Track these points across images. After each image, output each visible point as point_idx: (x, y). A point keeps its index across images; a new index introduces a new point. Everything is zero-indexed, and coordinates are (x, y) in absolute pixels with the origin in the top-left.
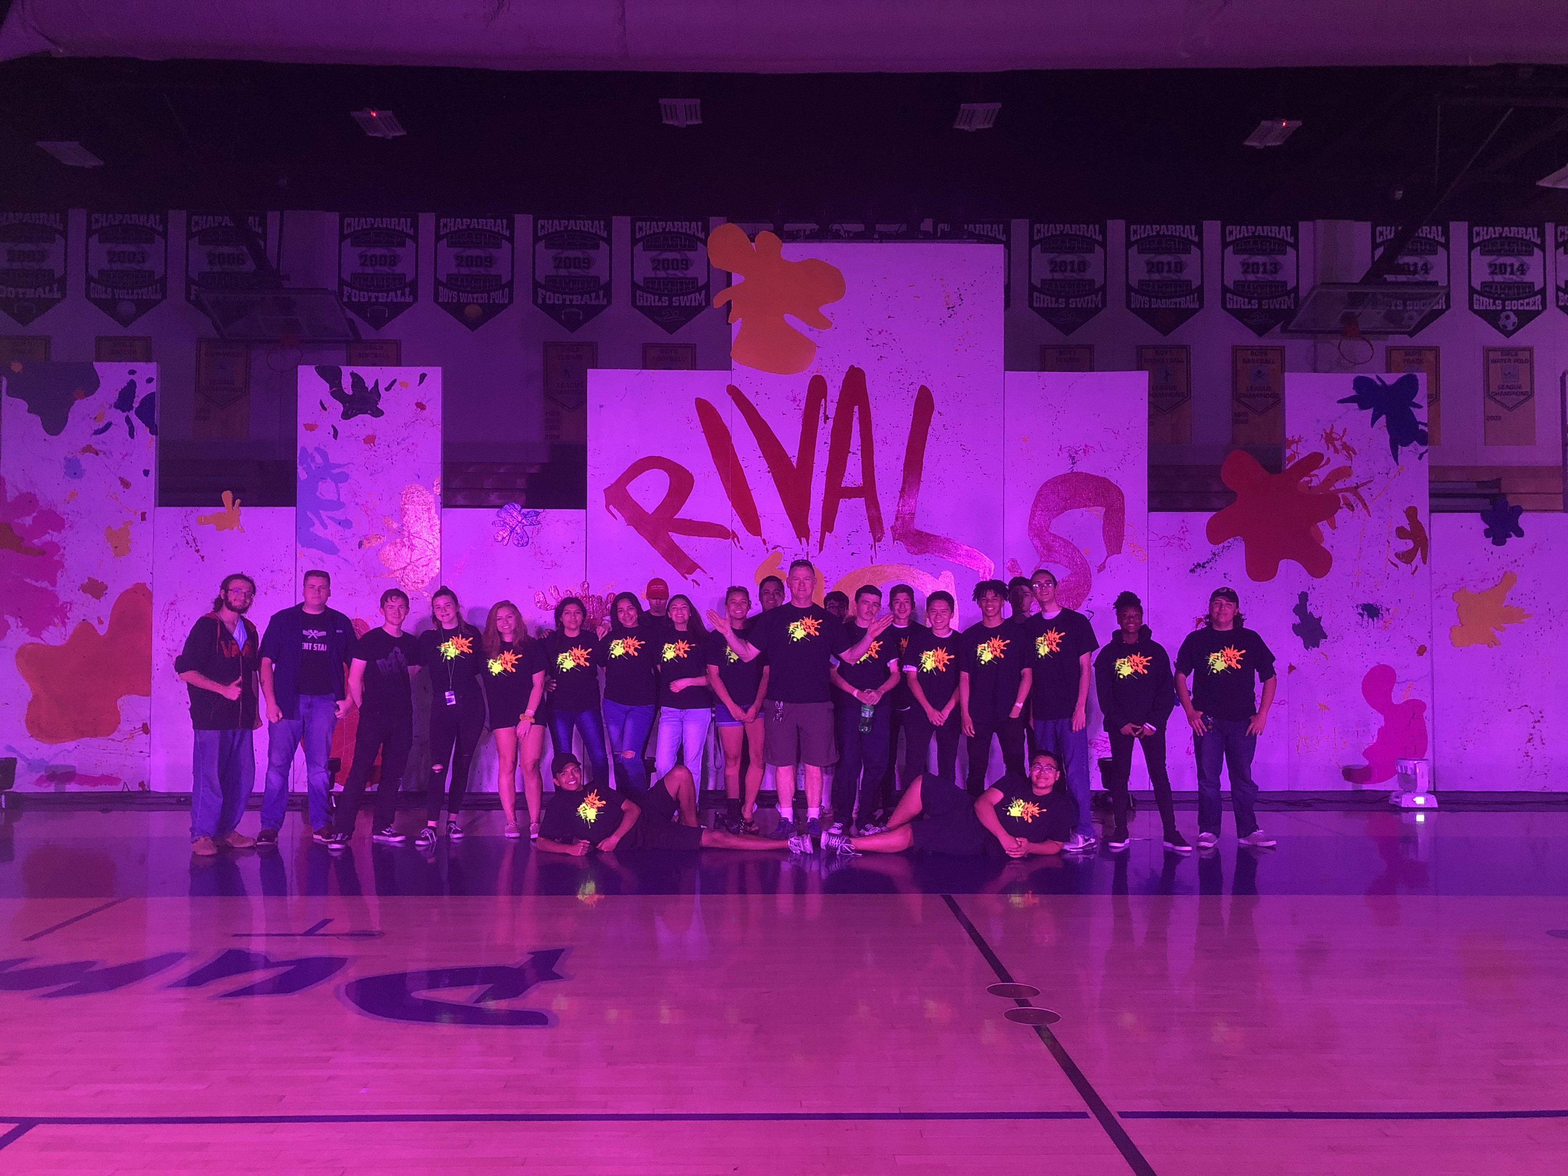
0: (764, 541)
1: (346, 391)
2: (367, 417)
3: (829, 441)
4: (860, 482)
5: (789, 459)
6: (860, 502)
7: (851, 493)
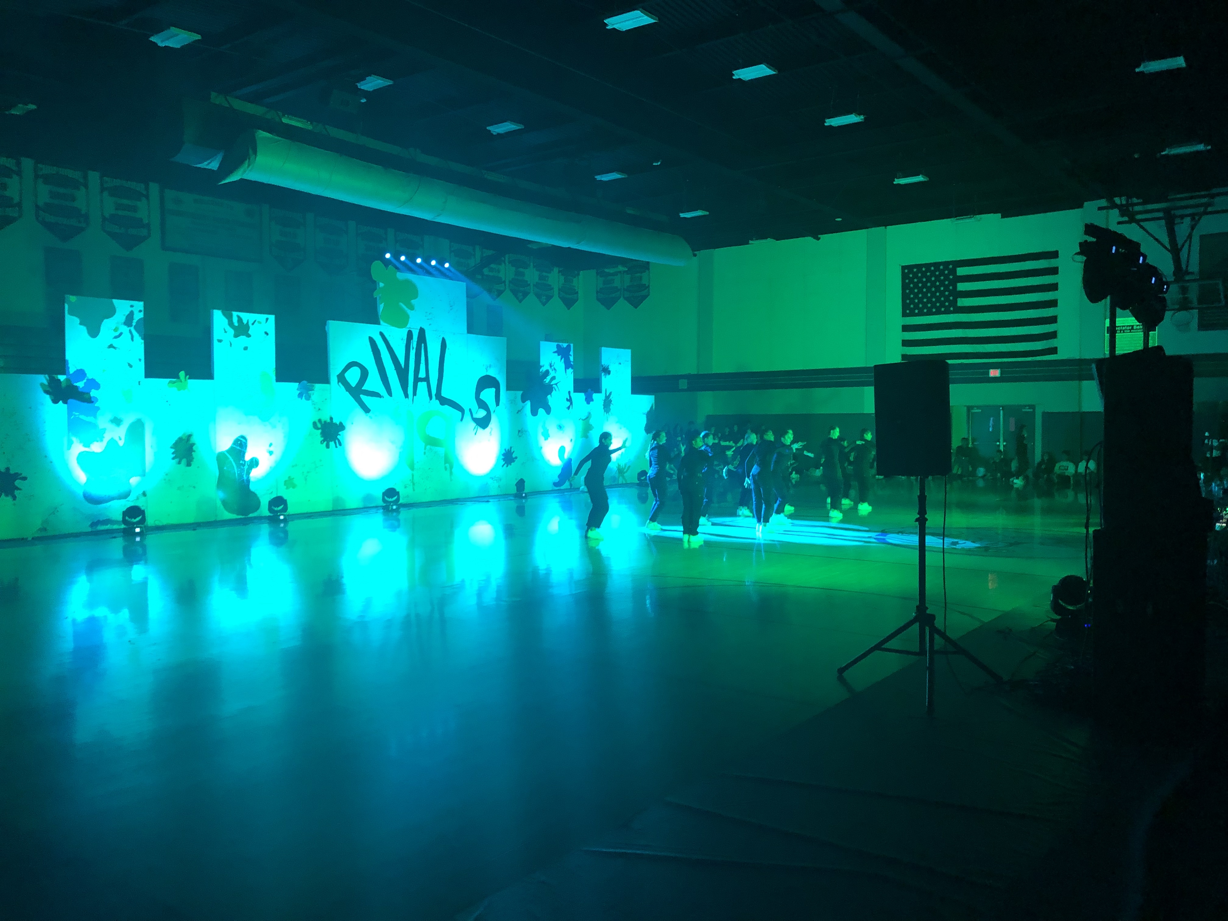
1: (235, 324)
2: (244, 337)
3: (414, 357)
4: (425, 376)
5: (401, 365)
6: (424, 384)
7: (422, 380)
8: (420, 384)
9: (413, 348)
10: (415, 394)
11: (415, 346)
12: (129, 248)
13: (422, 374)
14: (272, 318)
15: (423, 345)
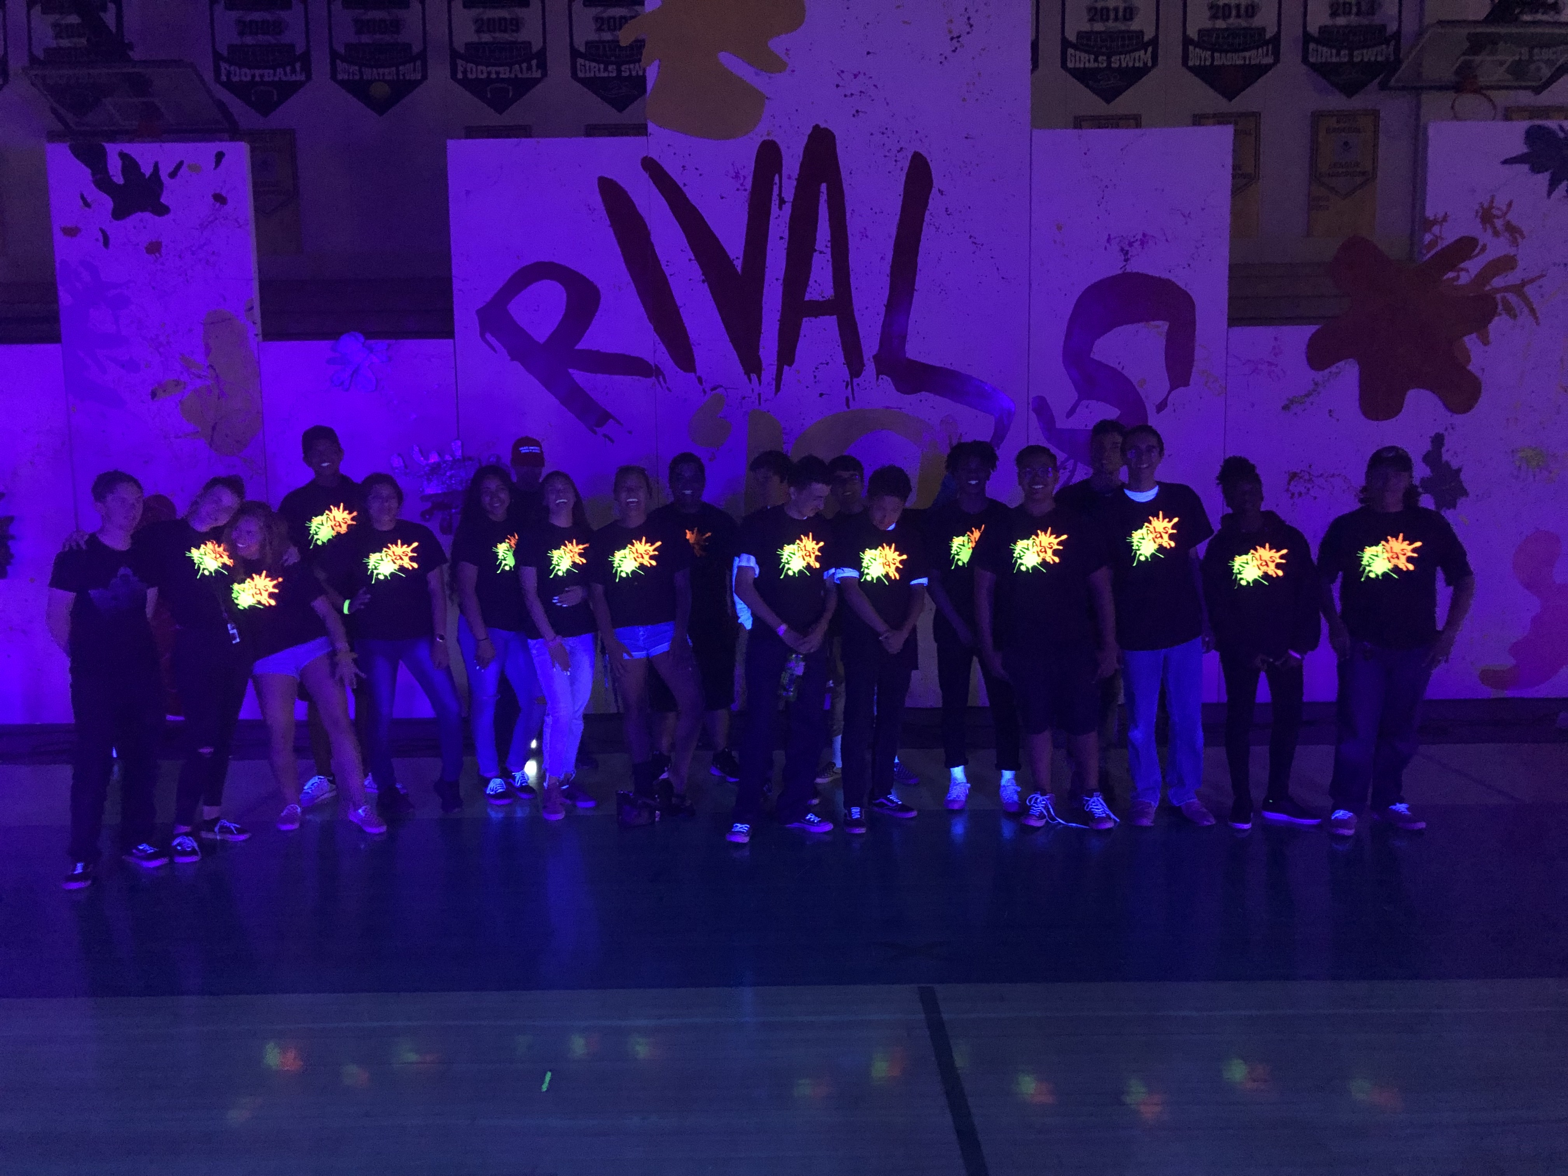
0: (700, 379)
1: (115, 179)
2: (147, 215)
3: (786, 235)
4: (829, 293)
5: (730, 263)
6: (830, 322)
7: (819, 309)
8: (808, 325)
9: (782, 202)
10: (787, 355)
11: (789, 195)
13: (819, 291)
14: (239, 150)
15: (824, 187)
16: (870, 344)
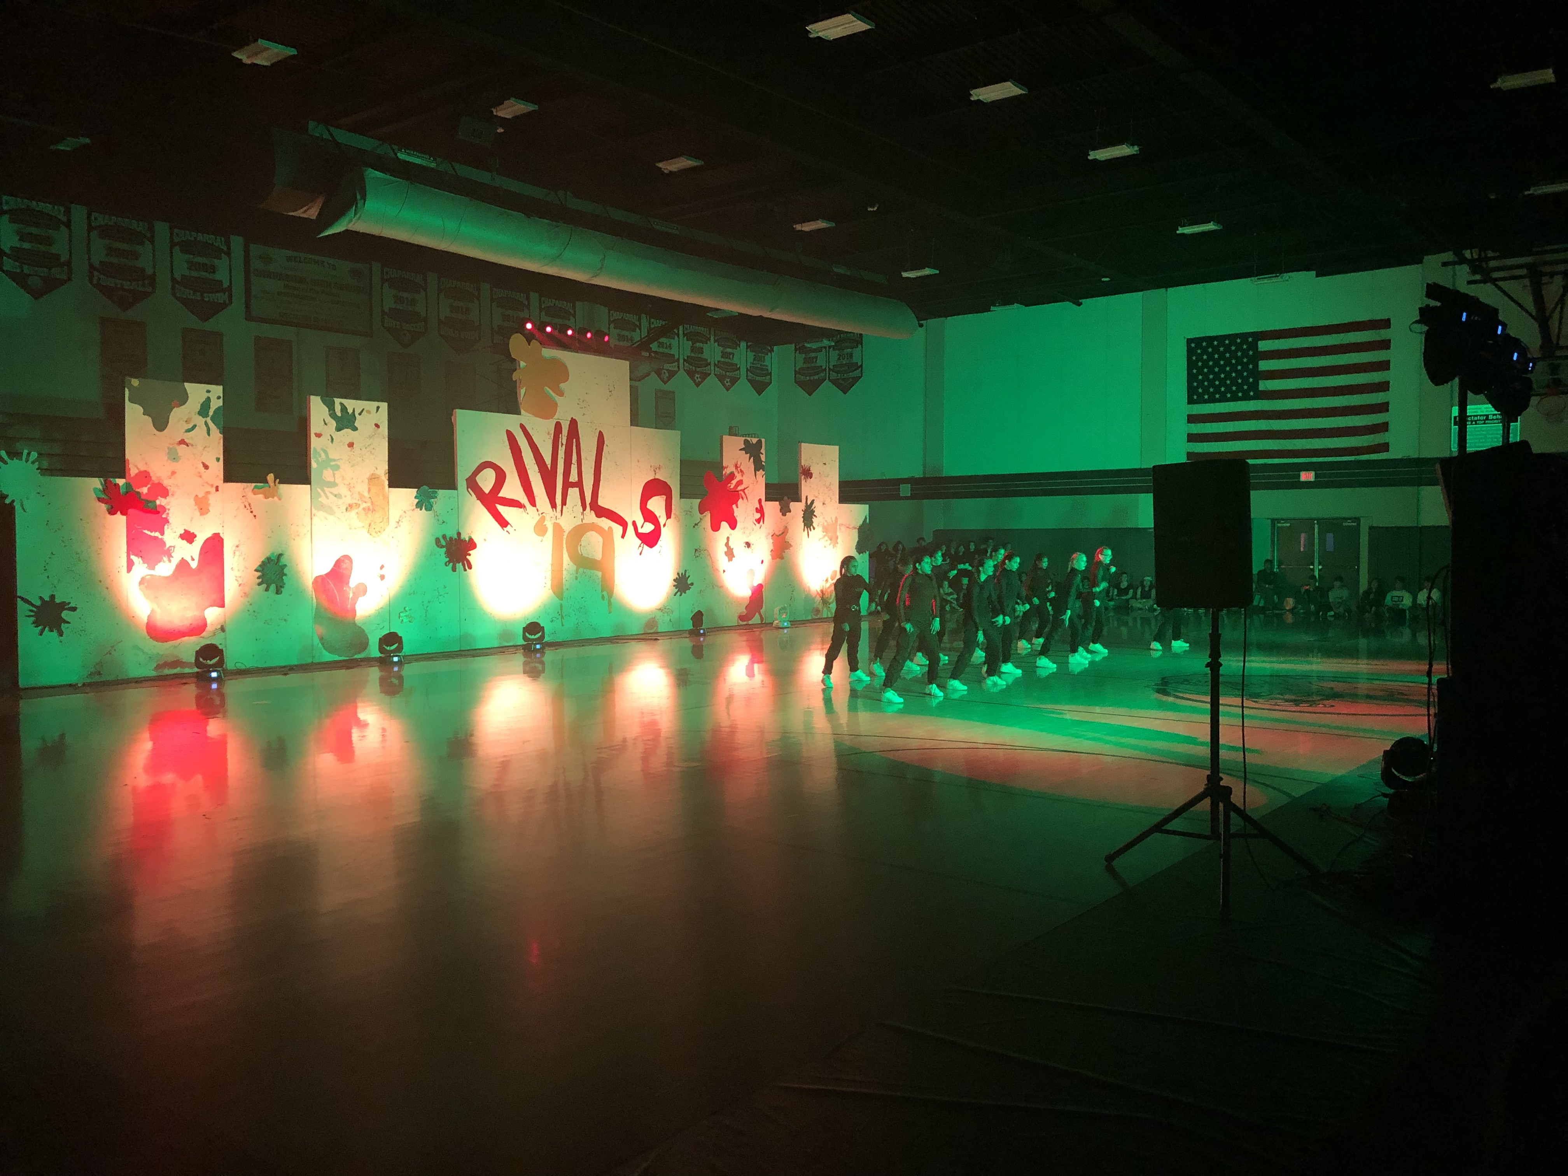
0: (538, 510)
1: (337, 414)
2: (349, 430)
4: (576, 479)
5: (547, 466)
6: (577, 490)
7: (573, 485)
8: (570, 490)
9: (562, 444)
10: (564, 503)
11: (564, 442)
12: (205, 318)
13: (574, 478)
14: (384, 406)
15: (574, 440)
16: (588, 500)
